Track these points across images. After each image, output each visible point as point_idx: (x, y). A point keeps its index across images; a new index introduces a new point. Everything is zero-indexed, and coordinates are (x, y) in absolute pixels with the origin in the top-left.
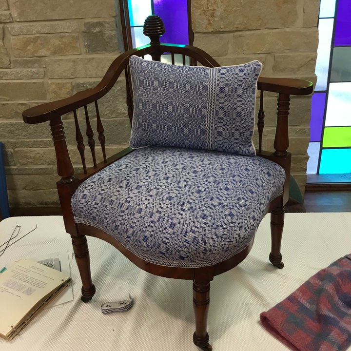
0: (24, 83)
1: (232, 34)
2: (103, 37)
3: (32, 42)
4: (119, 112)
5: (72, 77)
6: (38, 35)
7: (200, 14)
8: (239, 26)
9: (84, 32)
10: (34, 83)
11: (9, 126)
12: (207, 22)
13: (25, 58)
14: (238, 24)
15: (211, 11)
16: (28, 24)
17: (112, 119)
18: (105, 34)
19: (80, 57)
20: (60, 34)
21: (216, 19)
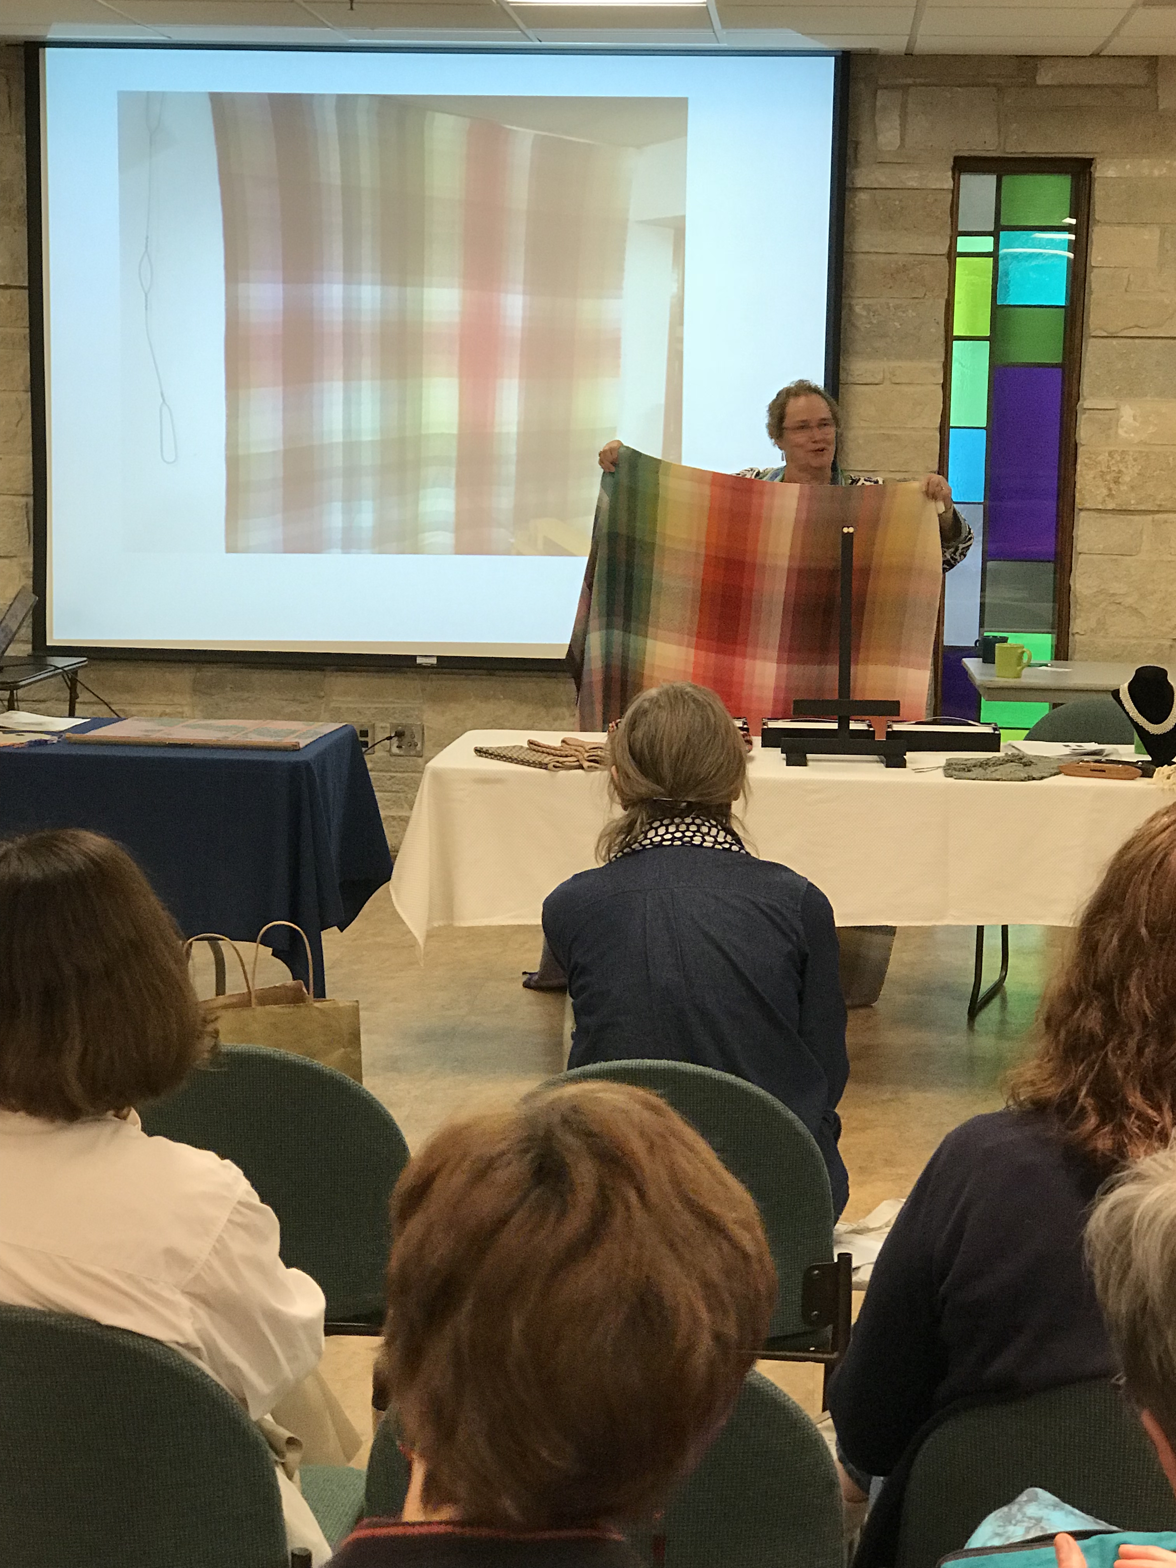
1: (1150, 518)
7: (1094, 478)
8: (1163, 503)
12: (1105, 492)
14: (1162, 500)
15: (1114, 474)
21: (1124, 488)
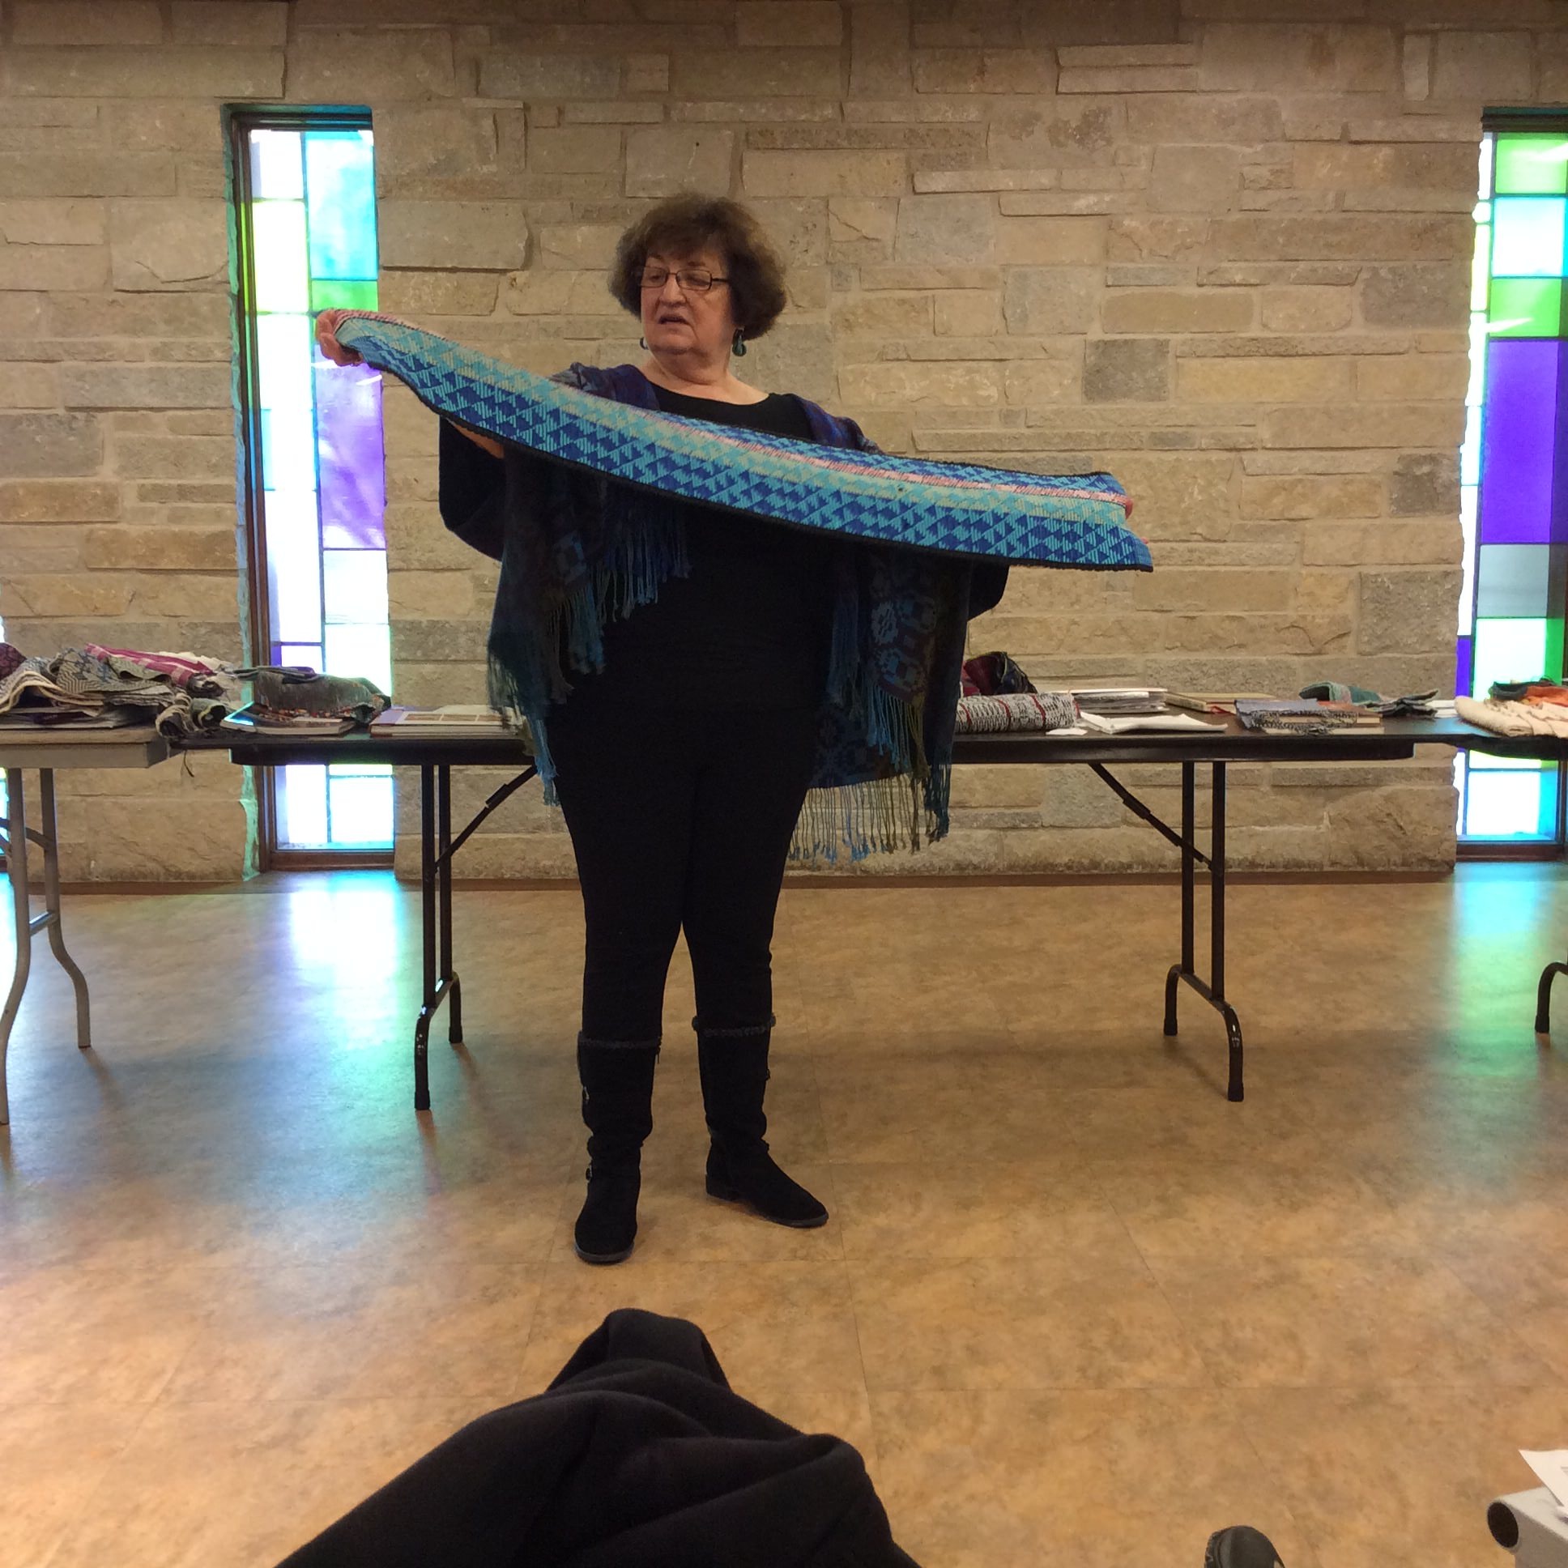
0: (1248, 573)
2: (1433, 483)
3: (1285, 489)
4: (1440, 639)
5: (1353, 563)
6: (1300, 477)
9: (1396, 473)
10: (1271, 573)
11: (1190, 668)
13: (1262, 522)
16: (1287, 453)
17: (1420, 656)
18: (1438, 478)
19: (1378, 522)
20: (1343, 477)
